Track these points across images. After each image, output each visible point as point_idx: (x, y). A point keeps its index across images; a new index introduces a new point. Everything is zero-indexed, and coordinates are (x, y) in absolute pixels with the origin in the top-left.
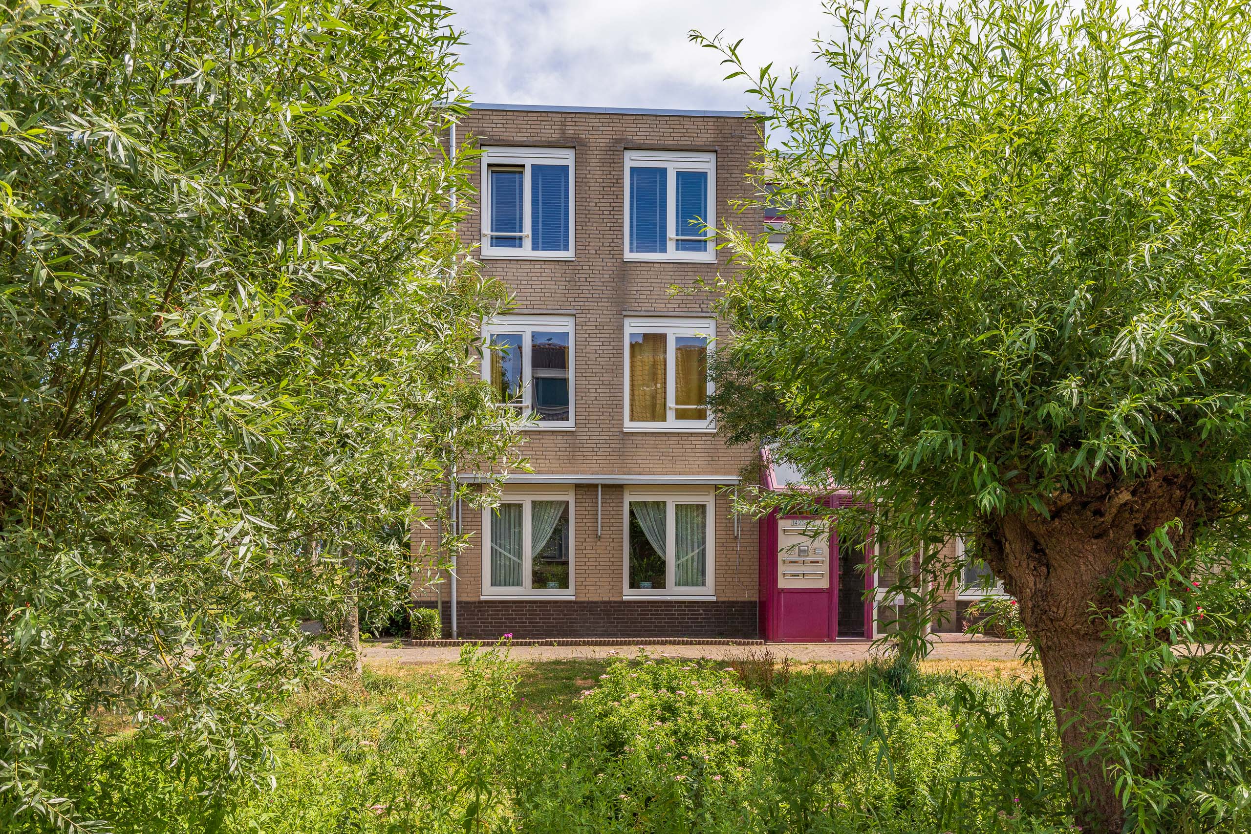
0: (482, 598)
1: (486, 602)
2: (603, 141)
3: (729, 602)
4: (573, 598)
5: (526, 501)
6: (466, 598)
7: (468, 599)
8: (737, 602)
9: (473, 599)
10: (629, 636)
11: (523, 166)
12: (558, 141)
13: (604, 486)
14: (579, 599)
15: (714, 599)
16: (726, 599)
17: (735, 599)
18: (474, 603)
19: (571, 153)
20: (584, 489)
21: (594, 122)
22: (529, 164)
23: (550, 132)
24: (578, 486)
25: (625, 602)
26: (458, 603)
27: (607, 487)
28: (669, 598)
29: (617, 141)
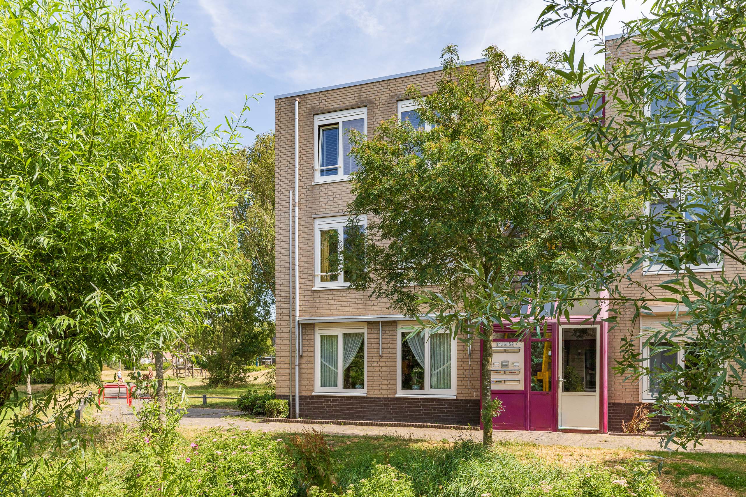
0: (313, 394)
1: (316, 396)
2: (384, 98)
3: (466, 400)
4: (365, 395)
5: (339, 333)
6: (304, 394)
7: (306, 394)
8: (471, 400)
9: (309, 395)
10: (400, 421)
11: (338, 123)
12: (357, 104)
13: (383, 322)
14: (369, 396)
15: (455, 397)
16: (463, 398)
17: (469, 398)
18: (309, 397)
19: (365, 110)
20: (373, 324)
21: (378, 87)
22: (340, 121)
23: (352, 100)
24: (369, 323)
25: (397, 398)
26: (300, 396)
27: (385, 323)
28: (425, 396)
29: (392, 97)
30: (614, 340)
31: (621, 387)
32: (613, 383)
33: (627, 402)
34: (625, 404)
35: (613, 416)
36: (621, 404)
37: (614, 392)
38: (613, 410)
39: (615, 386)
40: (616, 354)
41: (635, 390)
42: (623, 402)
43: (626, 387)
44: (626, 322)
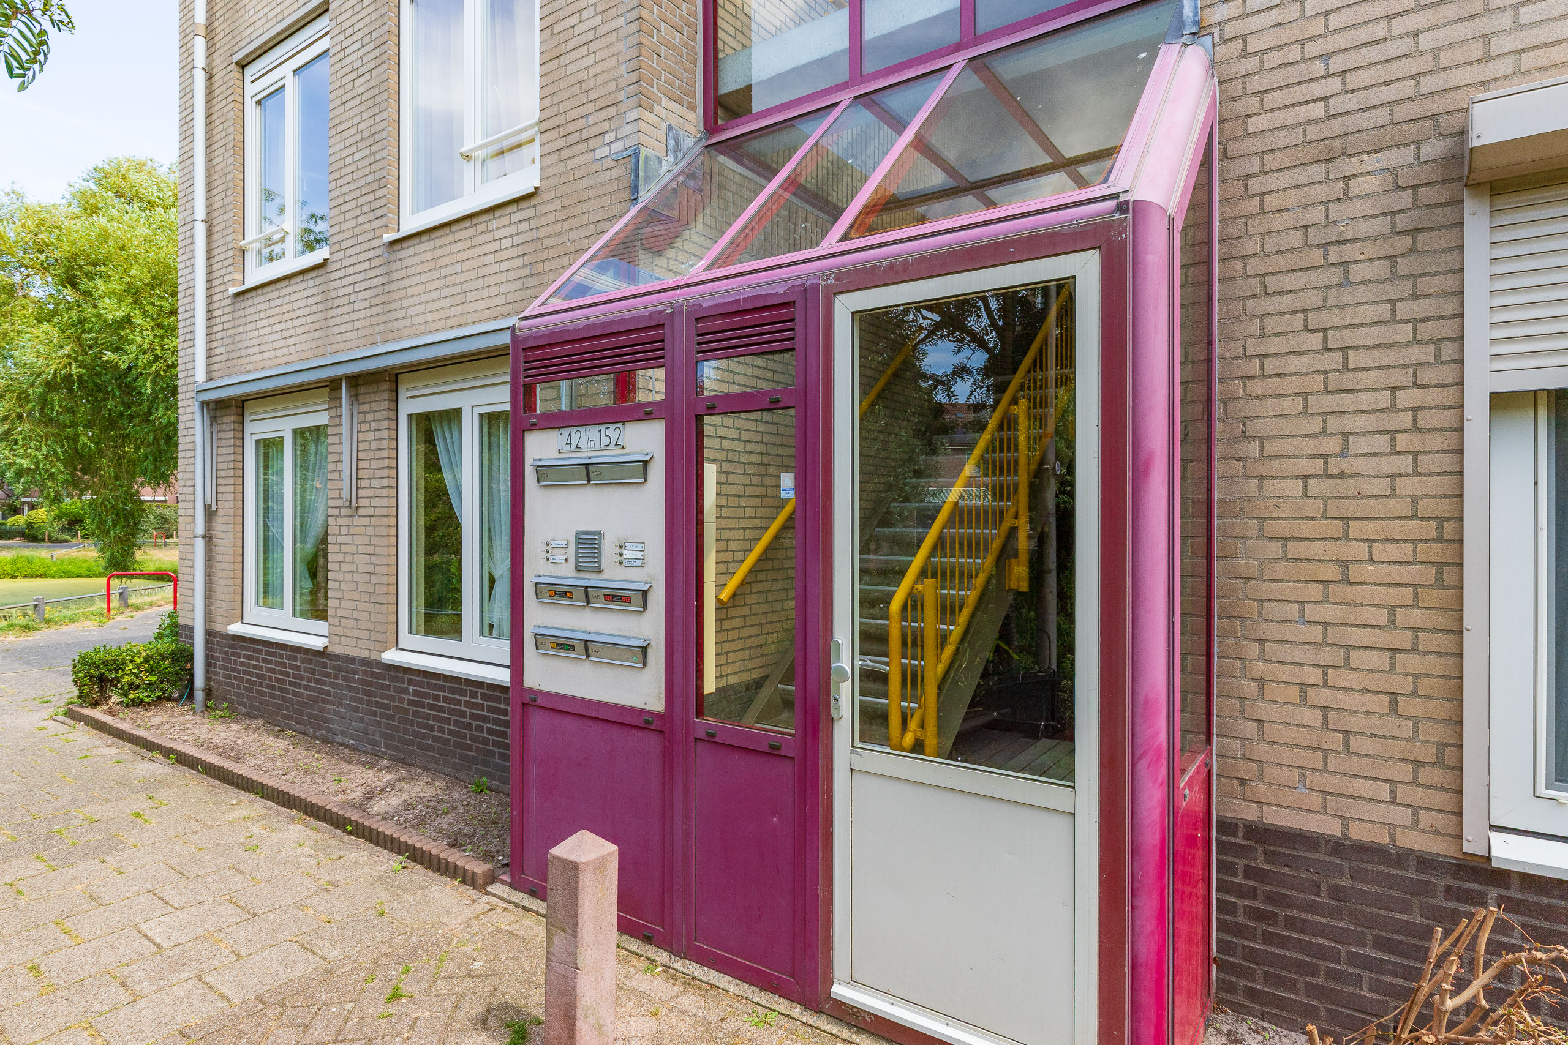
5: (286, 431)
30: (1256, 387)
31: (1313, 717)
32: (1250, 688)
33: (1359, 833)
34: (1341, 847)
35: (1260, 916)
36: (1310, 841)
37: (1261, 751)
38: (1249, 872)
39: (1264, 710)
40: (1273, 488)
41: (1428, 753)
42: (1331, 827)
43: (1353, 722)
44: (1349, 252)
